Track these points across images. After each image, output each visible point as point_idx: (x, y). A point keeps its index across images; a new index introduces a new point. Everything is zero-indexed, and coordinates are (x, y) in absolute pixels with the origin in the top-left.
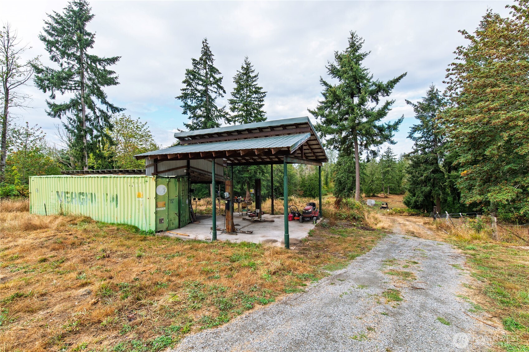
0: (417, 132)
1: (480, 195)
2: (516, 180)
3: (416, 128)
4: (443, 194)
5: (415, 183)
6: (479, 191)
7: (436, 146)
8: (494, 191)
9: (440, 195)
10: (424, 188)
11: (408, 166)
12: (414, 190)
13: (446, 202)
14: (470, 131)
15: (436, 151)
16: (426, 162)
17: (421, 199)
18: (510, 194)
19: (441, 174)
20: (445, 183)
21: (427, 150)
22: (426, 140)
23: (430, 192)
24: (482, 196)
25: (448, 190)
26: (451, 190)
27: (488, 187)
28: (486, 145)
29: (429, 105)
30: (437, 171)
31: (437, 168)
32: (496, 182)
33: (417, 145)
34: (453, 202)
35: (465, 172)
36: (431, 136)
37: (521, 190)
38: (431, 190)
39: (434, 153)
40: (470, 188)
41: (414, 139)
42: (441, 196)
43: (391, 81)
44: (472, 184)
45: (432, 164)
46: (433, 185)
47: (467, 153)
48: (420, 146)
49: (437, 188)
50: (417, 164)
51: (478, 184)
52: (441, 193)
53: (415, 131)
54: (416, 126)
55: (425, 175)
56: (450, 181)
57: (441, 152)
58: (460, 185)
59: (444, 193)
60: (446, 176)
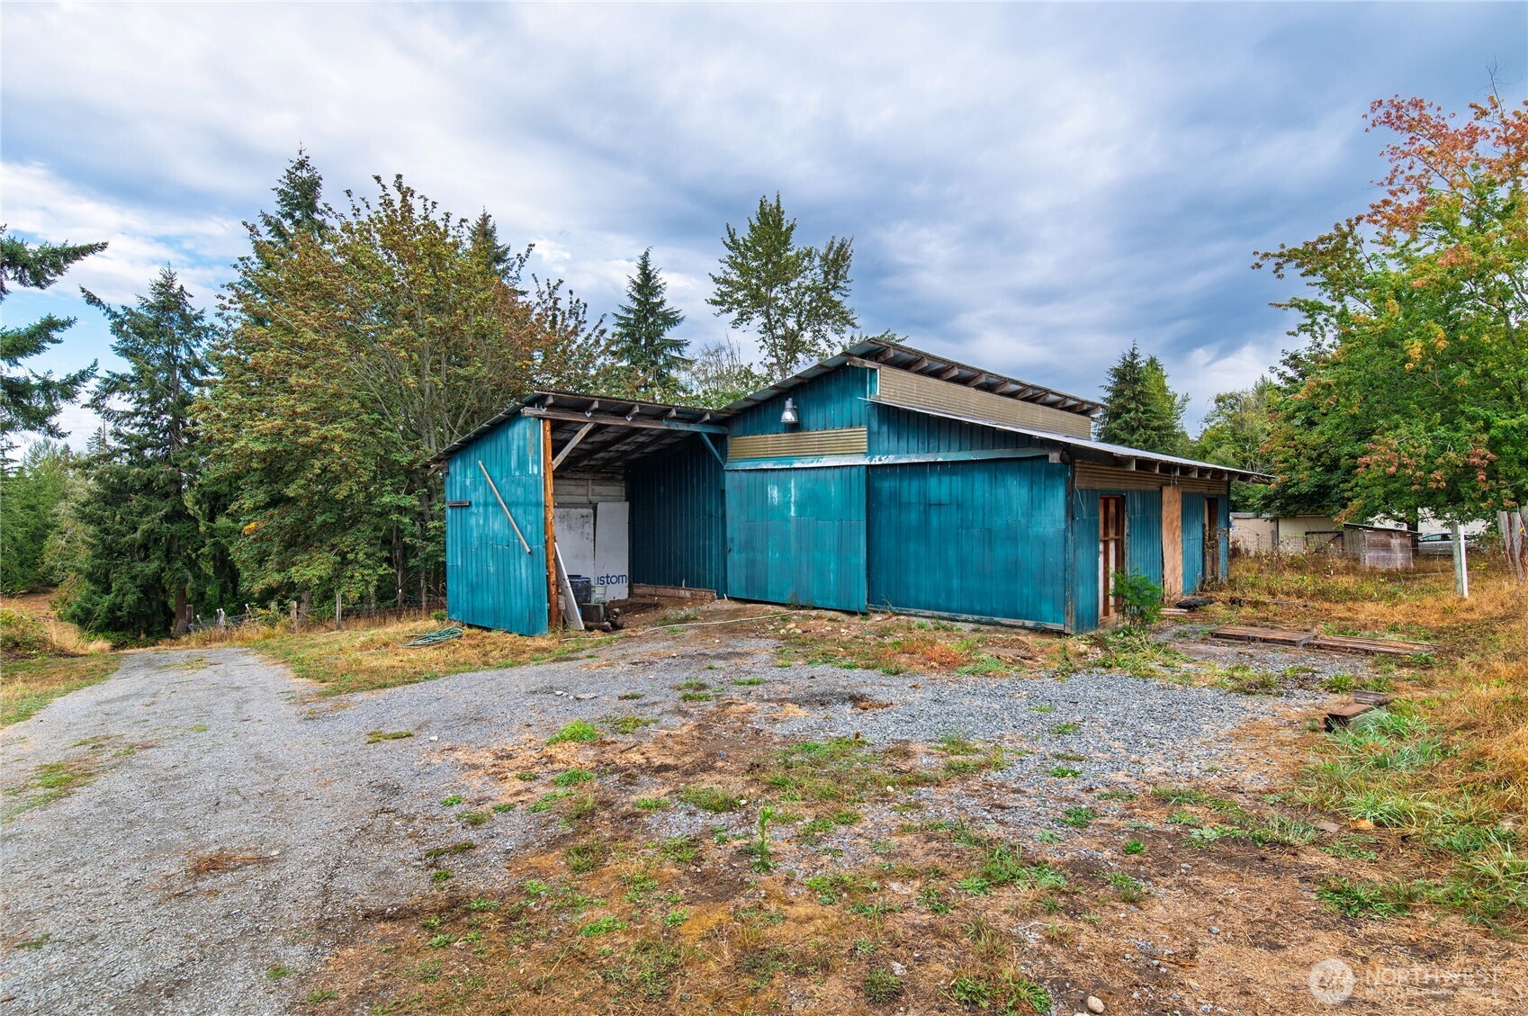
0: (117, 395)
1: (279, 571)
2: (334, 541)
3: (117, 384)
4: (194, 578)
5: (110, 551)
6: (278, 563)
7: (176, 445)
8: (301, 562)
9: (186, 581)
10: (139, 566)
11: (85, 497)
12: (106, 576)
13: (203, 599)
14: (263, 448)
15: (176, 459)
16: (147, 487)
17: (131, 598)
18: (323, 567)
19: (189, 525)
20: (202, 550)
21: (148, 453)
22: (148, 424)
23: (157, 577)
24: (283, 574)
25: (208, 568)
26: (215, 567)
27: (293, 556)
28: (290, 478)
29: (157, 324)
30: (178, 515)
31: (178, 507)
32: (306, 546)
33: (121, 435)
34: (221, 597)
35: (253, 525)
36: (162, 413)
37: (339, 559)
38: (163, 570)
39: (170, 463)
40: (261, 560)
41: (109, 414)
42: (189, 584)
43: (55, 251)
44: (265, 551)
45: (167, 495)
46: (167, 556)
47: (257, 488)
48: (128, 439)
49: (179, 564)
50: (116, 492)
51: (275, 550)
52: (190, 578)
53: (110, 391)
54: (114, 375)
55: (143, 527)
56: (215, 544)
57: (190, 464)
58: (240, 553)
59: (197, 577)
60: (202, 529)
